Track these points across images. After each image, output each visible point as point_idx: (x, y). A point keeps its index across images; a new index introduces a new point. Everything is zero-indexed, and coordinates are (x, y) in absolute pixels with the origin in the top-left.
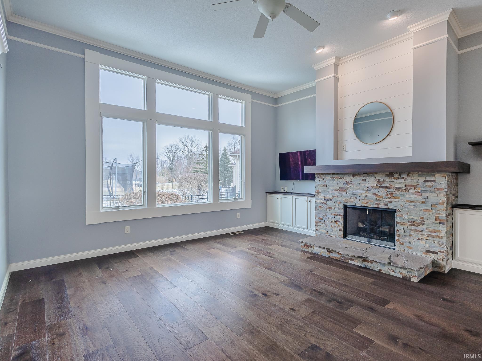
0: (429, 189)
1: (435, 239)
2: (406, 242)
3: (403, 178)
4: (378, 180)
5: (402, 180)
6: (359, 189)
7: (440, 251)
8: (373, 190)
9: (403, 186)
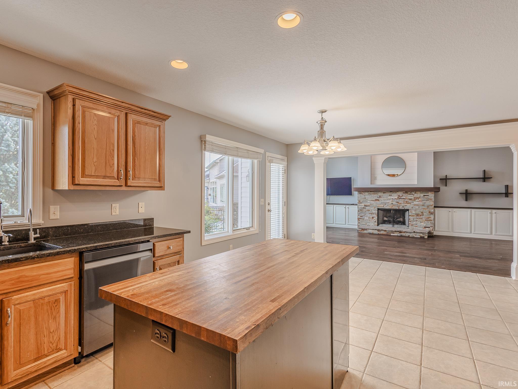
0: (426, 199)
1: (429, 221)
2: (414, 224)
3: (412, 194)
4: (399, 195)
5: (412, 195)
6: (387, 200)
7: (431, 227)
8: (396, 200)
9: (413, 198)
